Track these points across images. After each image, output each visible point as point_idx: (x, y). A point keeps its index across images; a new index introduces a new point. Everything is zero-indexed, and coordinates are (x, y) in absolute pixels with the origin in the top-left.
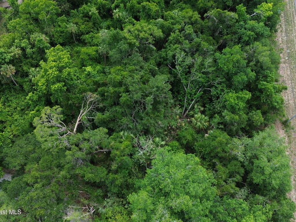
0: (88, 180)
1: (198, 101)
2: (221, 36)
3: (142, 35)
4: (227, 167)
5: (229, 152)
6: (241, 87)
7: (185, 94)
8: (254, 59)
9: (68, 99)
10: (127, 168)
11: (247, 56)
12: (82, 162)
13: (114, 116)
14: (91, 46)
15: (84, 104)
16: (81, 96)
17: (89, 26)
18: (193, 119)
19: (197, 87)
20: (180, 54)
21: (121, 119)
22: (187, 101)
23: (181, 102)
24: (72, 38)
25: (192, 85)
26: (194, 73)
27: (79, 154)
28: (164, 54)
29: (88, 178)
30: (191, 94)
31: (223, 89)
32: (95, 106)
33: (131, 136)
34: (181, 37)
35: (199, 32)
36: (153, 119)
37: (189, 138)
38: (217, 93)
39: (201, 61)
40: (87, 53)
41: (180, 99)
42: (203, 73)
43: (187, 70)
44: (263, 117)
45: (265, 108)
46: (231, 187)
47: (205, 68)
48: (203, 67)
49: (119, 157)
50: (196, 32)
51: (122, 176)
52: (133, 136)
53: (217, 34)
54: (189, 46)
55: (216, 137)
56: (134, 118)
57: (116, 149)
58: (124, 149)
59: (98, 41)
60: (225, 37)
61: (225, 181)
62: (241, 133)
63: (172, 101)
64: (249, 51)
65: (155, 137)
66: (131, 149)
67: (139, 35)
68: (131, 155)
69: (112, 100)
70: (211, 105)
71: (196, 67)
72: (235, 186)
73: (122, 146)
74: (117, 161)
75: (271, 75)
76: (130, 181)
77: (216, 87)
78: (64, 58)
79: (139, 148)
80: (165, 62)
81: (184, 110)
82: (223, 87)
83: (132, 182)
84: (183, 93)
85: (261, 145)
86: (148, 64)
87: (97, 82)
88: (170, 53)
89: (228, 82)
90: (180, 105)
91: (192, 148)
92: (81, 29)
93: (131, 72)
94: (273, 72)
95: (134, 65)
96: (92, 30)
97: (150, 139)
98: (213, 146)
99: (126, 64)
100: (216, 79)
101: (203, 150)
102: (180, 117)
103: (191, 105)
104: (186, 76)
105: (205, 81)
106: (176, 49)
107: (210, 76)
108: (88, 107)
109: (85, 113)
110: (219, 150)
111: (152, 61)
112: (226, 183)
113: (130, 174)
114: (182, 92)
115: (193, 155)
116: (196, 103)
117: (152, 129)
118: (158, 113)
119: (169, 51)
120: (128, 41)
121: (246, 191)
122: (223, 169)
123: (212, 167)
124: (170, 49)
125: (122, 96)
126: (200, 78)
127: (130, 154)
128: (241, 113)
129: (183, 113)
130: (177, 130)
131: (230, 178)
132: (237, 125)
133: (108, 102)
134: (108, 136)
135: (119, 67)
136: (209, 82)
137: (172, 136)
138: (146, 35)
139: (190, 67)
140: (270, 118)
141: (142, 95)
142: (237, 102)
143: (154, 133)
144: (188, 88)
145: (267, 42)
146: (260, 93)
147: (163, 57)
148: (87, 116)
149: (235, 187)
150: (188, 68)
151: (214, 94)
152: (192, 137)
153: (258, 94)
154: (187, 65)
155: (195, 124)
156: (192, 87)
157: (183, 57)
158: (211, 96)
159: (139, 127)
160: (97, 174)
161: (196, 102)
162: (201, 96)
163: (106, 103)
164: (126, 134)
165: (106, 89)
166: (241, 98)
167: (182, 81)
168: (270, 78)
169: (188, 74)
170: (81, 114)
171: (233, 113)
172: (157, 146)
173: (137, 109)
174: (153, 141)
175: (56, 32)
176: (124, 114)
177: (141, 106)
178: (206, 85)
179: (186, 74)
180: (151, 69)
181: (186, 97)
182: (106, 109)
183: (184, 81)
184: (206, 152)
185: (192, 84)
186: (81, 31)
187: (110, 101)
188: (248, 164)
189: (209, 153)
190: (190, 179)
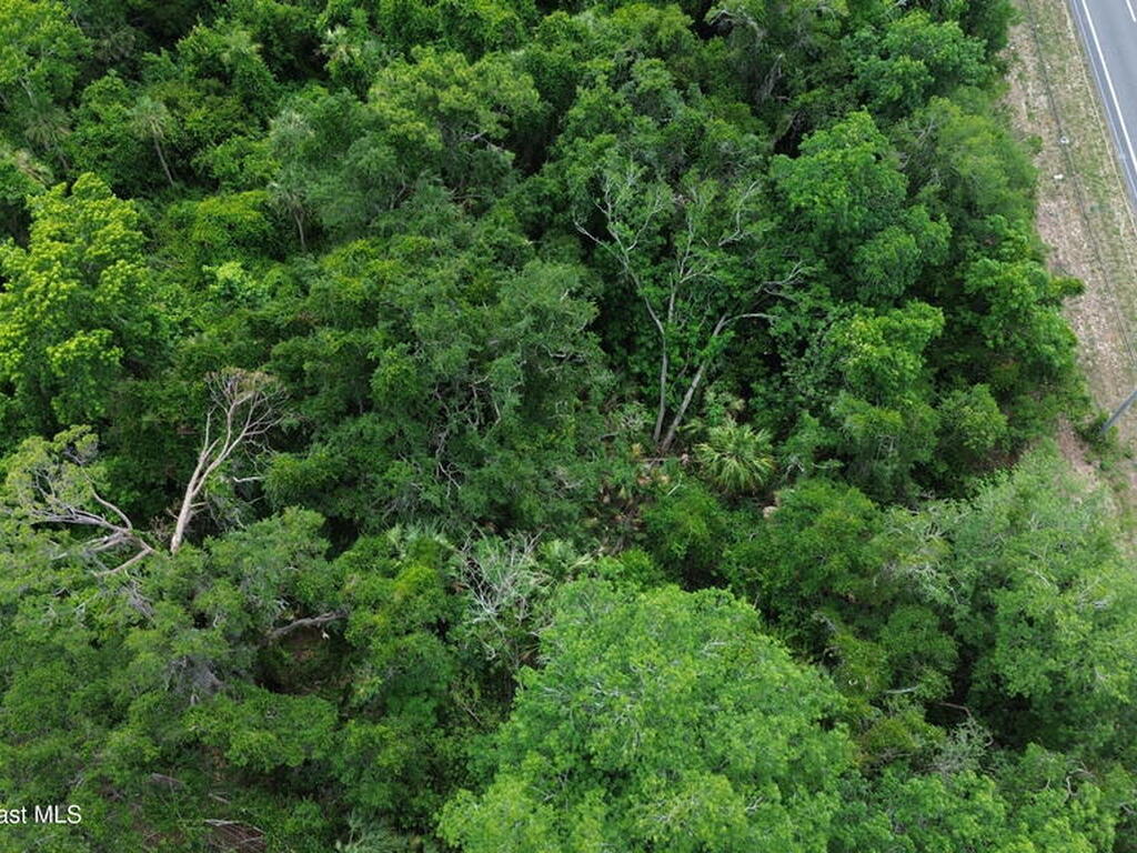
0: (244, 761)
1: (719, 373)
2: (786, 101)
3: (448, 98)
4: (878, 641)
5: (877, 569)
6: (897, 289)
7: (658, 346)
8: (935, 171)
9: (139, 406)
10: (428, 691)
11: (902, 160)
12: (217, 682)
13: (353, 461)
14: (238, 190)
15: (215, 423)
16: (198, 385)
17: (224, 111)
18: (705, 447)
19: (709, 312)
20: (622, 172)
21: (382, 473)
22: (671, 377)
23: (647, 385)
24: (155, 164)
25: (687, 305)
26: (691, 253)
27: (194, 641)
28: (551, 184)
29: (244, 751)
30: (684, 345)
31: (819, 309)
32: (262, 427)
33: (438, 543)
34: (618, 105)
35: (691, 84)
36: (528, 460)
37: (696, 527)
38: (796, 326)
39: (712, 197)
40: (220, 219)
41: (637, 369)
42: (730, 247)
43: (659, 240)
44: (1002, 411)
45: (1008, 370)
46: (908, 725)
47: (732, 227)
48: (724, 223)
49: (384, 640)
50: (679, 85)
51: (407, 727)
52: (444, 541)
53: (765, 93)
54: (654, 139)
55: (815, 509)
56: (445, 464)
57: (367, 603)
58: (407, 599)
59: (265, 167)
60: (801, 98)
61: (876, 703)
62: (914, 490)
63: (606, 377)
64: (909, 138)
65: (545, 539)
66: (443, 601)
67: (435, 100)
68: (441, 628)
69: (336, 390)
70: (777, 384)
71: (695, 222)
72: (926, 721)
73: (398, 589)
74: (380, 661)
75: (1012, 233)
76: (446, 747)
77: (788, 304)
78: (106, 223)
79: (477, 591)
80: (560, 218)
81: (660, 420)
82: (820, 298)
83: (457, 751)
84: (651, 345)
85: (1015, 526)
86: (484, 225)
87: (265, 322)
88: (580, 174)
89: (836, 278)
90: (641, 397)
91: (714, 574)
92: (189, 126)
93: (412, 262)
94: (1021, 221)
95: (427, 232)
96: (238, 125)
97: (521, 550)
98: (805, 550)
99: (388, 233)
100: (785, 267)
101: (761, 578)
102: (647, 449)
103: (691, 391)
104: (658, 270)
105: (740, 282)
106: (600, 152)
107: (759, 257)
108: (230, 432)
109: (218, 461)
110: (836, 562)
111: (503, 212)
112: (886, 709)
113: (442, 717)
114: (643, 339)
115: (724, 592)
116: (710, 384)
117: (528, 501)
118: (550, 432)
119: (575, 164)
120: (393, 129)
121: (978, 739)
122: (862, 647)
123: (813, 647)
124: (574, 159)
125: (377, 359)
126: (714, 268)
127: (434, 620)
128: (911, 397)
129: (658, 430)
130: (641, 507)
131: (896, 685)
132: (896, 454)
133: (320, 400)
134: (325, 544)
135: (359, 245)
136: (758, 283)
137: (619, 534)
138: (469, 97)
139: (671, 225)
140: (1031, 413)
141: (472, 353)
142: (887, 351)
143: (538, 519)
144: (670, 321)
145: (978, 99)
146: (976, 315)
147: (551, 198)
148: (228, 475)
149: (924, 724)
150: (659, 233)
151: (784, 330)
152: (710, 526)
153: (968, 316)
154: (655, 218)
155: (714, 466)
156: (684, 315)
157: (633, 187)
158: (774, 342)
159: (472, 497)
160: (290, 732)
161: (710, 378)
162: (727, 352)
163: (312, 410)
164: (413, 535)
165: (306, 344)
166: (904, 336)
167: (640, 292)
168: (1010, 243)
169: (664, 258)
170: (200, 466)
171: (874, 404)
172: (560, 575)
173: (453, 424)
174: (540, 558)
175: (84, 144)
176: (395, 447)
177: (472, 407)
178: (745, 297)
179: (656, 262)
180: (500, 246)
181: (665, 361)
182: (315, 436)
183: (646, 290)
184: (779, 585)
185: (686, 299)
186: (190, 132)
187: (330, 396)
188: (970, 613)
189: (794, 587)
190: (725, 699)
